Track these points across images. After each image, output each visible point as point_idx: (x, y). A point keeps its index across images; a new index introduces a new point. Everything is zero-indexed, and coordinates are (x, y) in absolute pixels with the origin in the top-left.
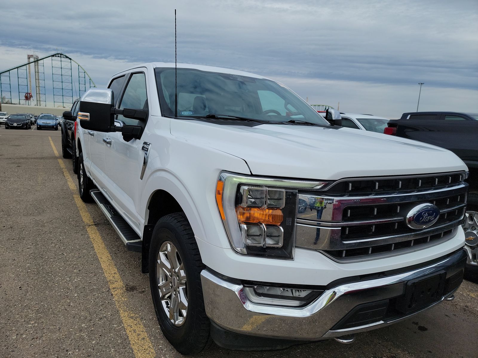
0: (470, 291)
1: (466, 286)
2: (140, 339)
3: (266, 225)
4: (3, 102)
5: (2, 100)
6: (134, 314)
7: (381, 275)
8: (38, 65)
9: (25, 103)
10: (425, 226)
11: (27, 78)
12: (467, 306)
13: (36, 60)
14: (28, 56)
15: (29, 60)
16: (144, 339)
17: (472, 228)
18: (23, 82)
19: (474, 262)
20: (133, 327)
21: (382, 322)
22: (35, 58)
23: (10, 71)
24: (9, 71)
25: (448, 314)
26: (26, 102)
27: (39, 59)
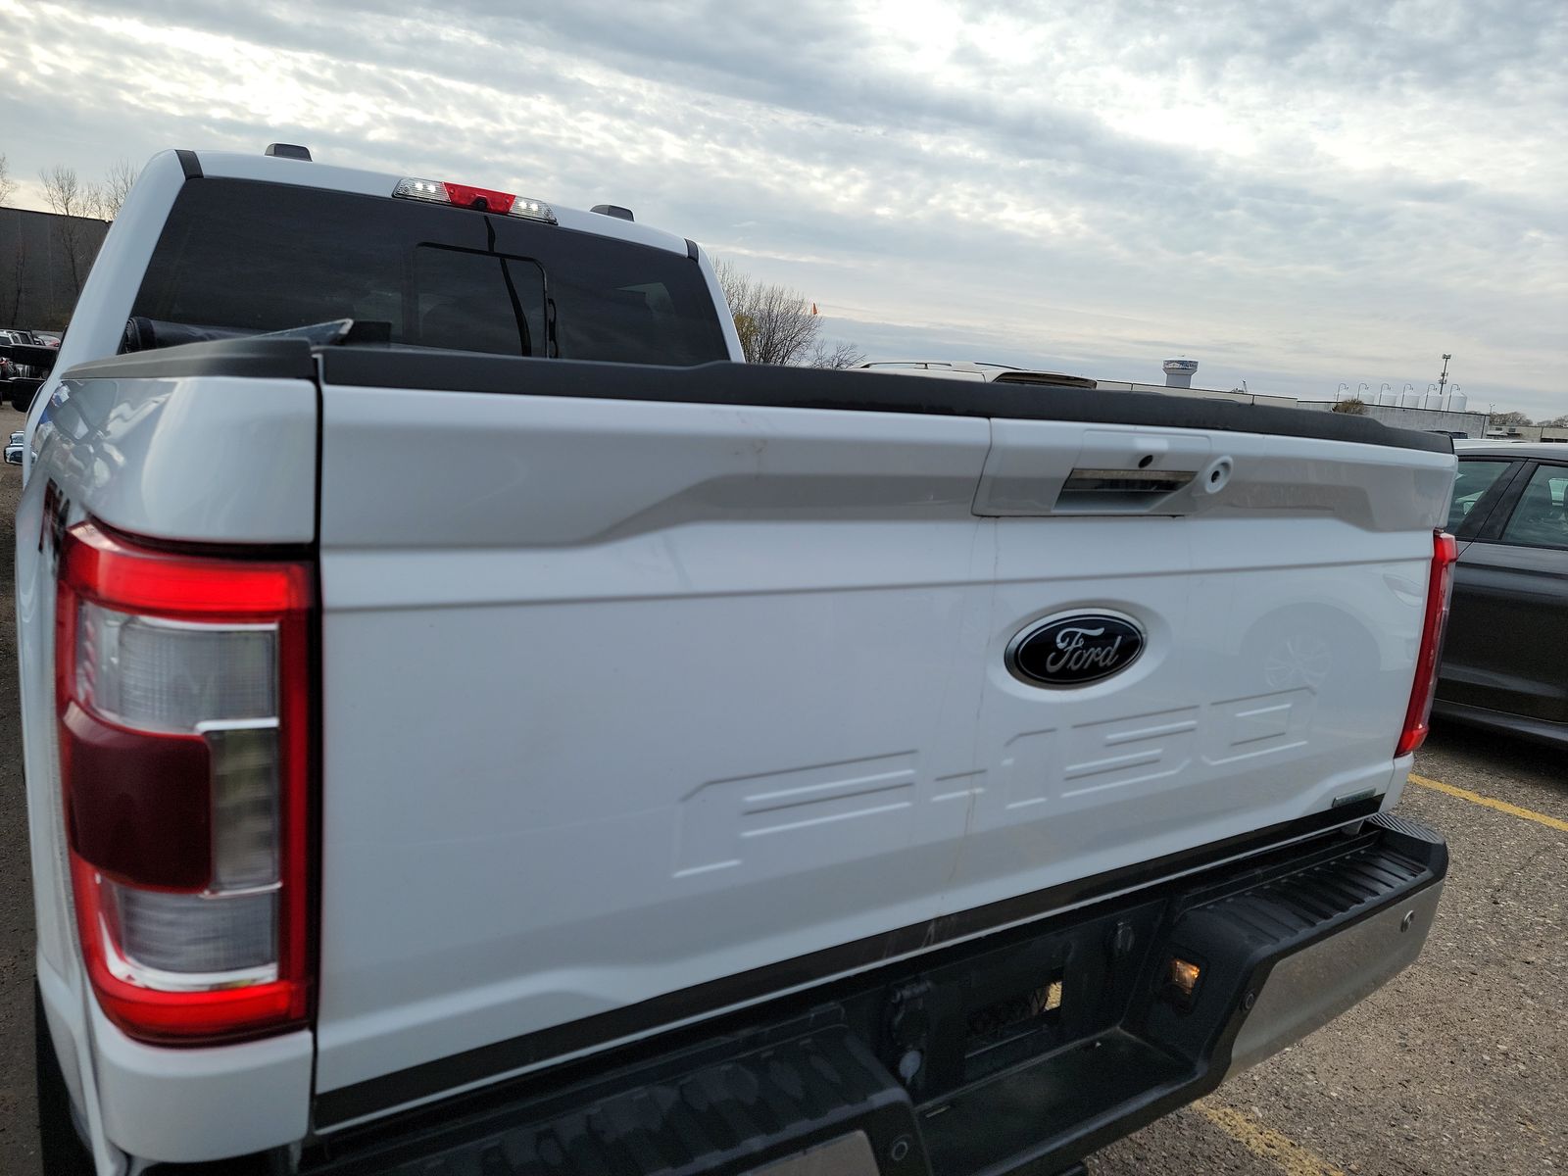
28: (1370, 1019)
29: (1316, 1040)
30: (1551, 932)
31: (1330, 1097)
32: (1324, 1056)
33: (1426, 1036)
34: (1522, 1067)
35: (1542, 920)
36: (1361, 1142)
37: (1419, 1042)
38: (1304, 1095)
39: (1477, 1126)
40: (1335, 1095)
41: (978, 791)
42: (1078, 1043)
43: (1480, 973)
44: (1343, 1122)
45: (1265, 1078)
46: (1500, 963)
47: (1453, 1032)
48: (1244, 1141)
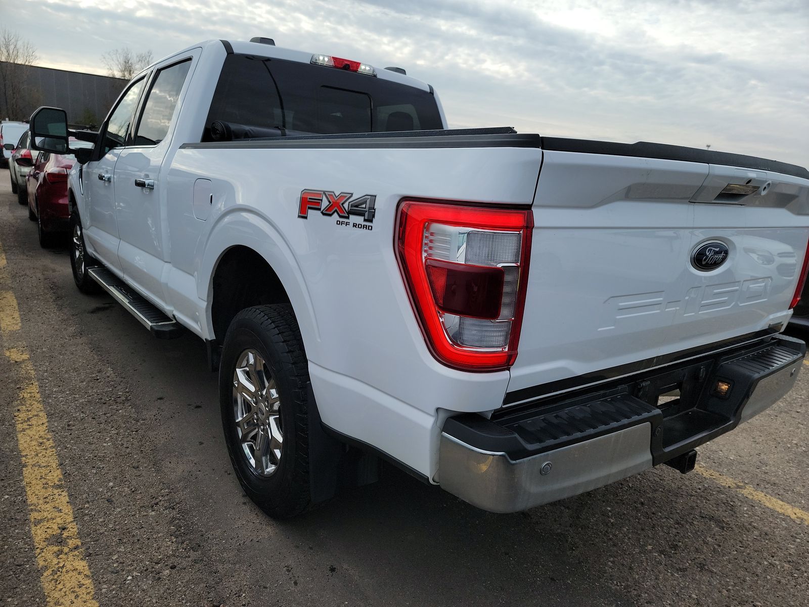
28: (739, 432)
29: (719, 439)
30: (804, 401)
31: (730, 459)
32: (724, 446)
33: (763, 438)
34: (804, 449)
35: (800, 397)
36: (747, 474)
37: (761, 440)
38: (720, 458)
39: (791, 468)
40: (732, 458)
41: (678, 308)
42: (683, 412)
43: (779, 416)
44: (738, 467)
45: (702, 453)
46: (786, 412)
47: (773, 437)
48: (701, 474)
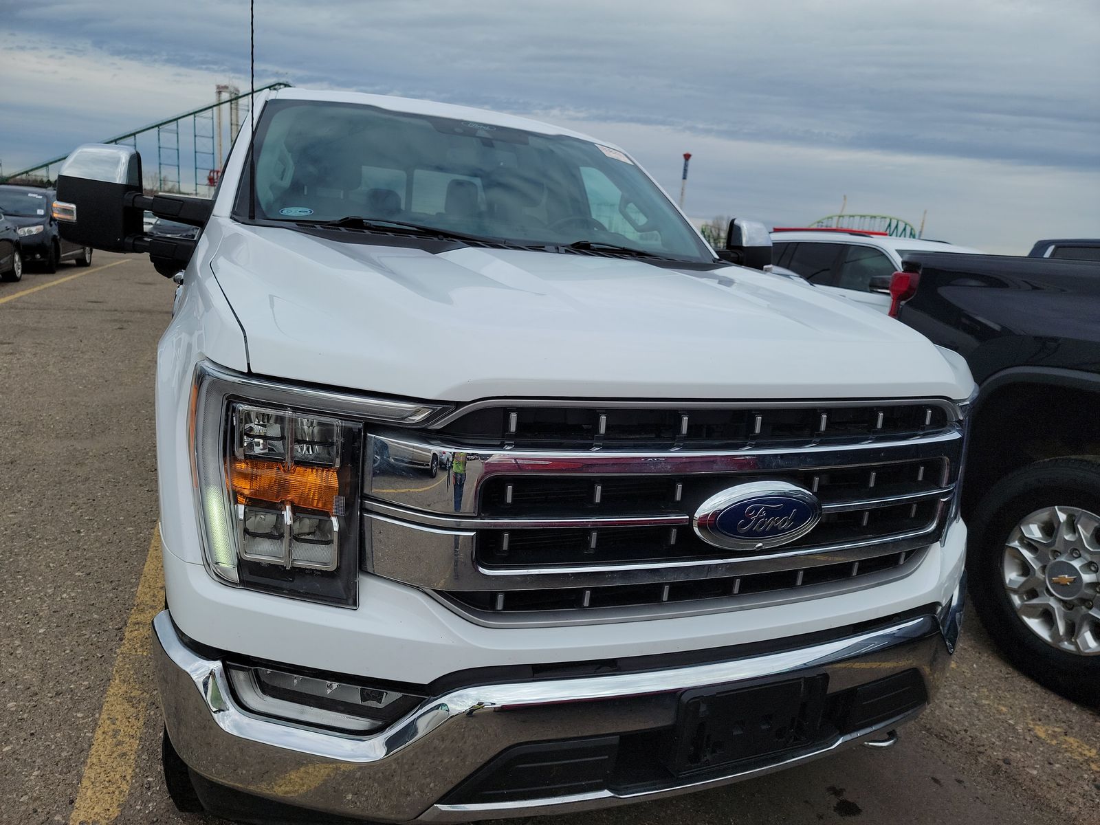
0: (1040, 720)
1: (1037, 705)
2: (115, 755)
3: (295, 510)
4: (162, 190)
5: (161, 185)
6: (140, 692)
7: (604, 669)
8: (237, 109)
9: (207, 193)
10: (760, 545)
11: (213, 137)
12: (1007, 761)
13: (233, 96)
14: (218, 87)
15: (219, 97)
16: (124, 754)
17: (1071, 553)
18: (204, 145)
19: (1071, 643)
20: (118, 723)
21: (606, 793)
22: (231, 93)
23: (179, 121)
24: (176, 119)
25: (939, 776)
26: (209, 189)
27: (240, 95)
